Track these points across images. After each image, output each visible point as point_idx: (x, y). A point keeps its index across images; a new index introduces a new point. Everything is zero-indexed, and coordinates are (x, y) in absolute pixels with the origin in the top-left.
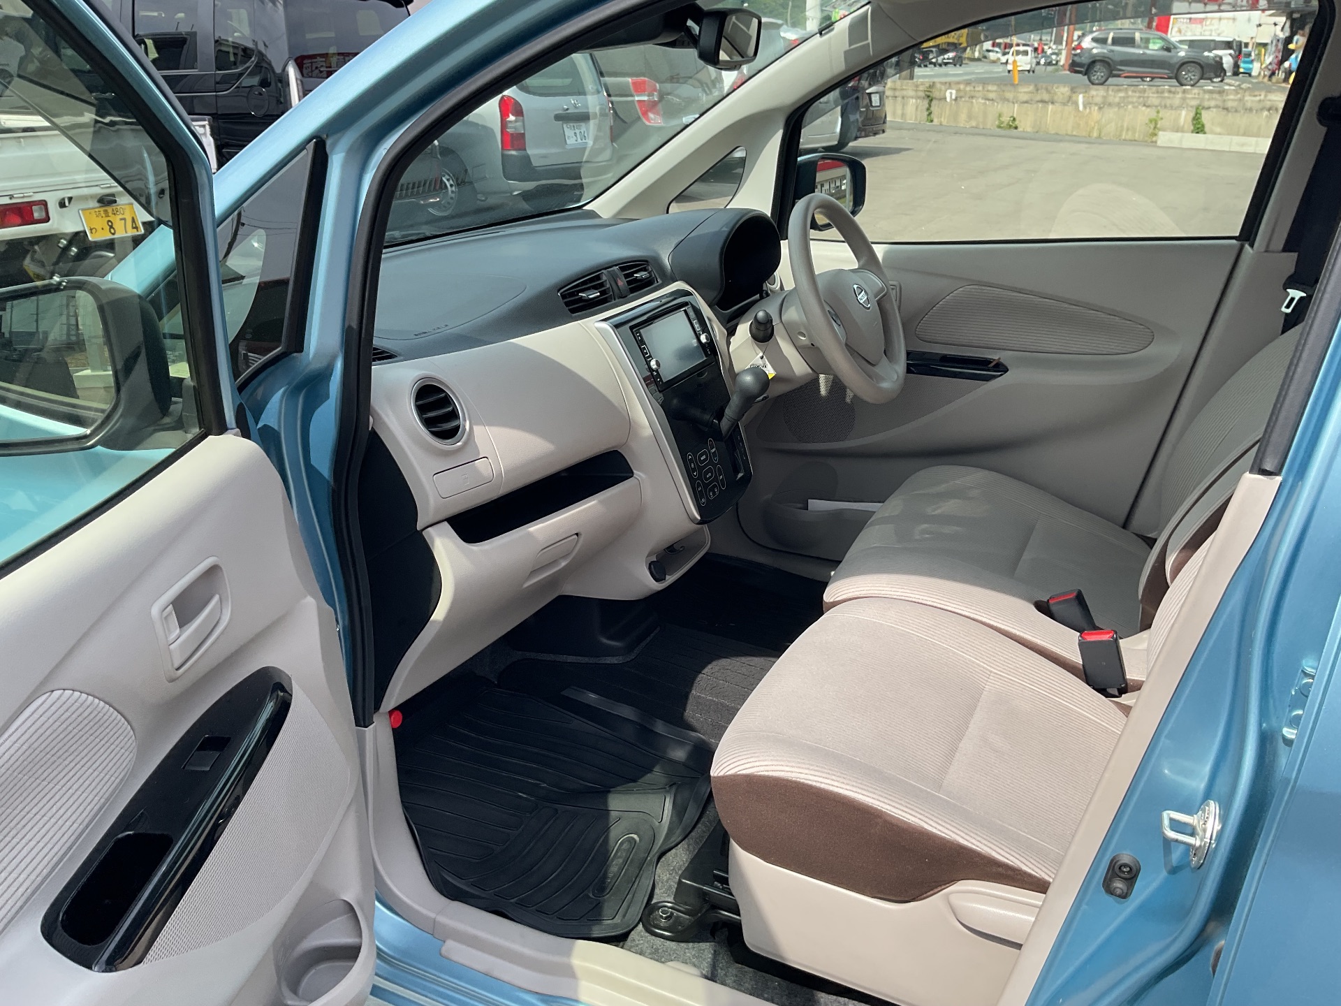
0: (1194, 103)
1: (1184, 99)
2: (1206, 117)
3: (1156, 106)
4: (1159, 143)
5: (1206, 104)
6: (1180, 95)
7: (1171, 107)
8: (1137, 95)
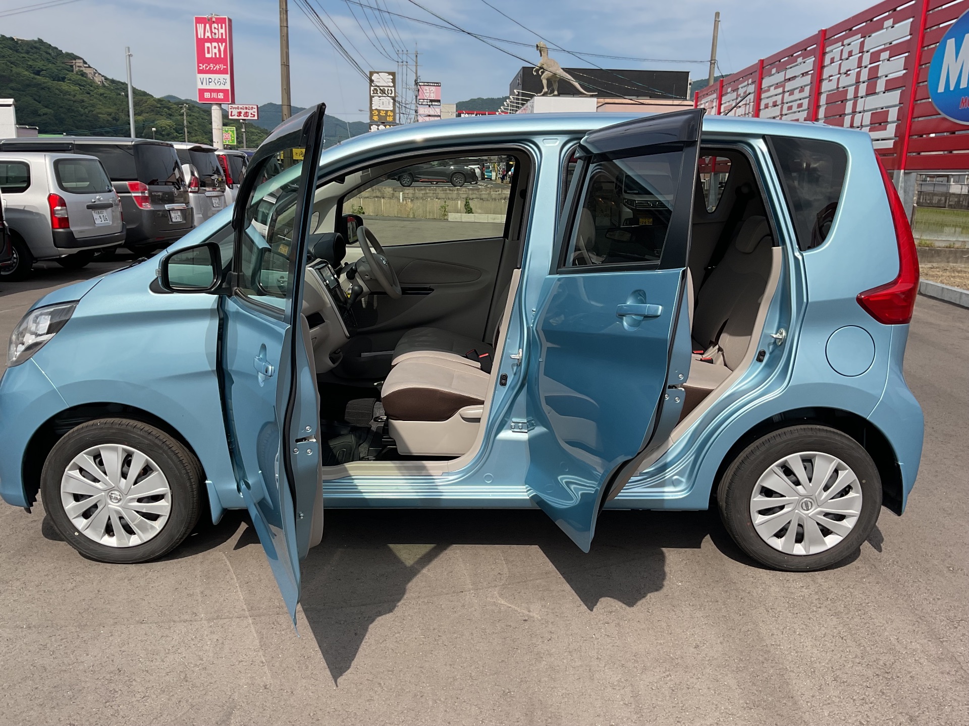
0: (465, 196)
1: (458, 194)
2: (472, 204)
3: (444, 199)
4: (449, 220)
5: (471, 197)
6: (456, 192)
7: (452, 199)
8: (432, 192)
